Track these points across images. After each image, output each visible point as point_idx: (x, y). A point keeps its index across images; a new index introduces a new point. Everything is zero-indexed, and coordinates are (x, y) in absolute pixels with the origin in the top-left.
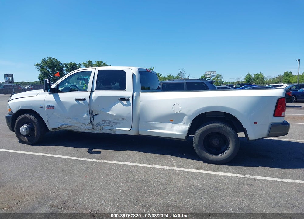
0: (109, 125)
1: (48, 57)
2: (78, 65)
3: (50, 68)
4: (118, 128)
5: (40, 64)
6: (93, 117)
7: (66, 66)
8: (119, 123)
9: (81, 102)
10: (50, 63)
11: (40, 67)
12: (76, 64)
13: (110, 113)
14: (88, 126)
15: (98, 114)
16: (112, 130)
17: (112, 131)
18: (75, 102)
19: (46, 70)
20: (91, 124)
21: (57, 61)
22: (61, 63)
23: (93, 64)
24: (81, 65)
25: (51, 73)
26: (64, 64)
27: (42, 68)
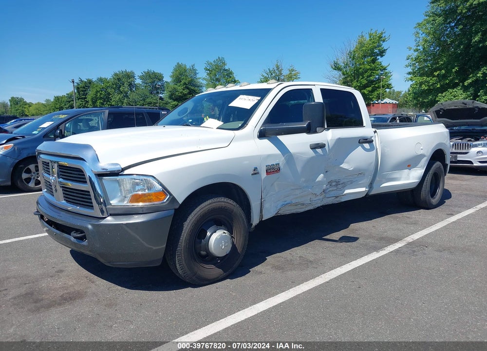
0: (335, 188)
4: (347, 191)
8: (352, 182)
9: (319, 150)
13: (344, 166)
16: (337, 197)
17: (338, 199)
18: (311, 153)
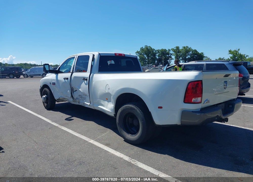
1: (145, 46)
2: (167, 51)
3: (146, 54)
4: (85, 103)
5: (139, 52)
6: (73, 92)
7: (159, 52)
8: (85, 99)
10: (146, 50)
11: (139, 54)
12: (166, 50)
13: (80, 90)
14: (71, 99)
15: (76, 90)
18: (64, 81)
19: (143, 56)
20: (72, 98)
21: (152, 48)
22: (155, 50)
23: (180, 49)
24: (170, 50)
25: (147, 58)
26: (157, 50)
27: (141, 54)
